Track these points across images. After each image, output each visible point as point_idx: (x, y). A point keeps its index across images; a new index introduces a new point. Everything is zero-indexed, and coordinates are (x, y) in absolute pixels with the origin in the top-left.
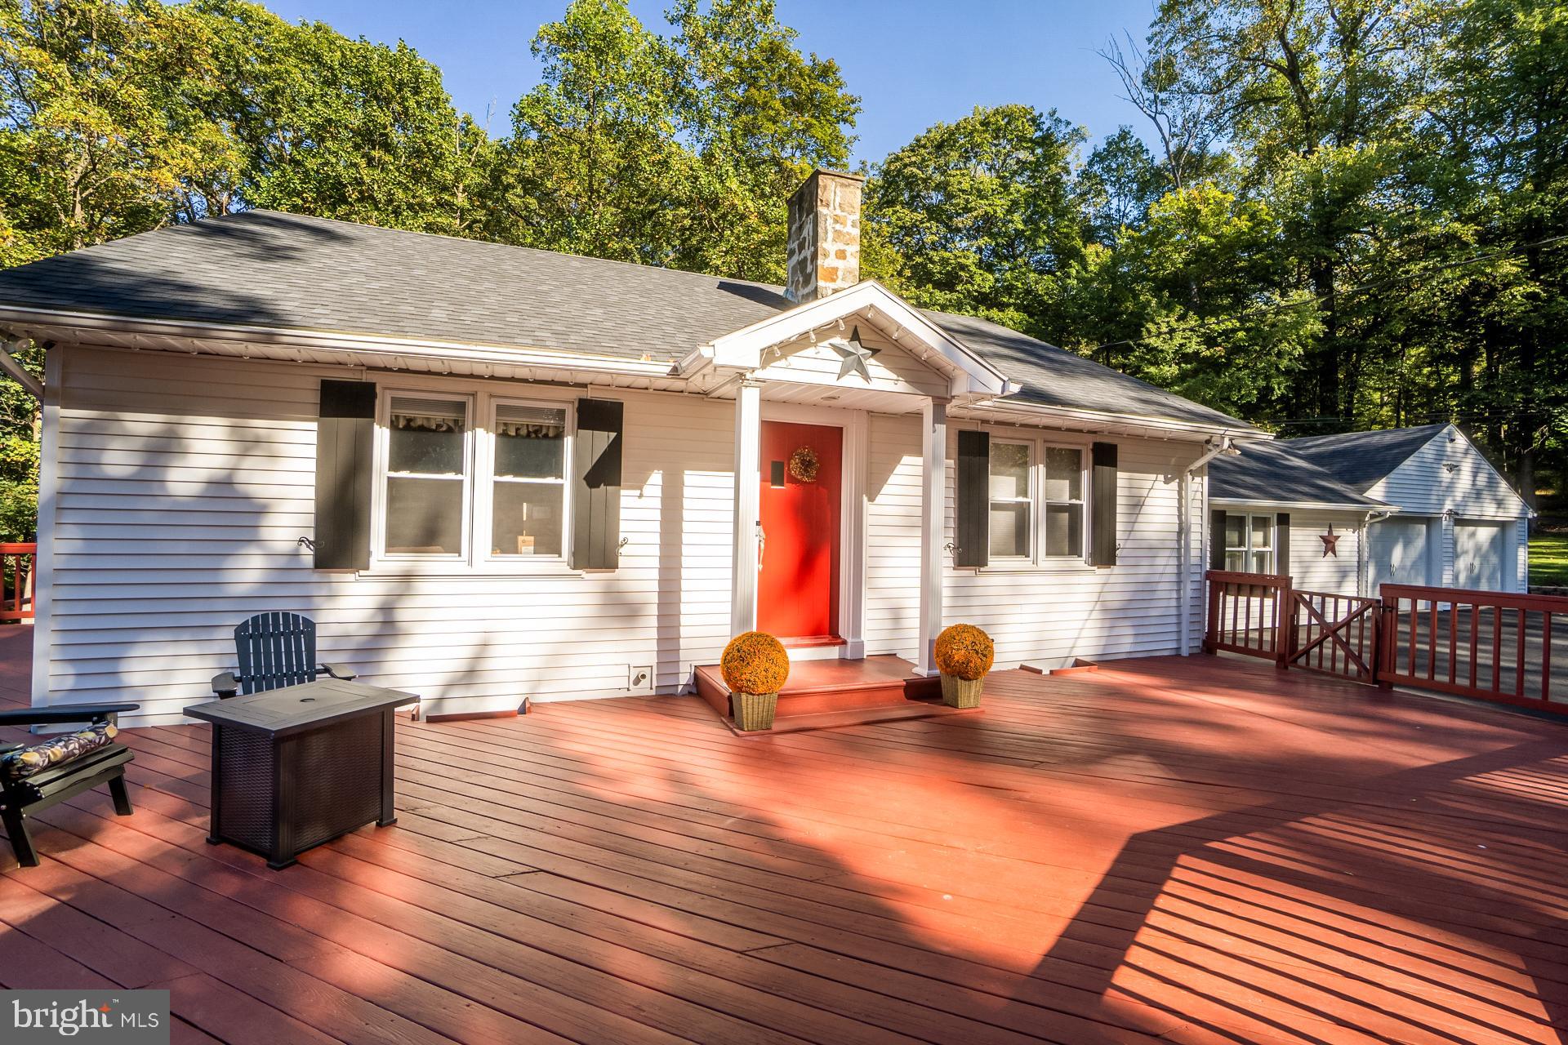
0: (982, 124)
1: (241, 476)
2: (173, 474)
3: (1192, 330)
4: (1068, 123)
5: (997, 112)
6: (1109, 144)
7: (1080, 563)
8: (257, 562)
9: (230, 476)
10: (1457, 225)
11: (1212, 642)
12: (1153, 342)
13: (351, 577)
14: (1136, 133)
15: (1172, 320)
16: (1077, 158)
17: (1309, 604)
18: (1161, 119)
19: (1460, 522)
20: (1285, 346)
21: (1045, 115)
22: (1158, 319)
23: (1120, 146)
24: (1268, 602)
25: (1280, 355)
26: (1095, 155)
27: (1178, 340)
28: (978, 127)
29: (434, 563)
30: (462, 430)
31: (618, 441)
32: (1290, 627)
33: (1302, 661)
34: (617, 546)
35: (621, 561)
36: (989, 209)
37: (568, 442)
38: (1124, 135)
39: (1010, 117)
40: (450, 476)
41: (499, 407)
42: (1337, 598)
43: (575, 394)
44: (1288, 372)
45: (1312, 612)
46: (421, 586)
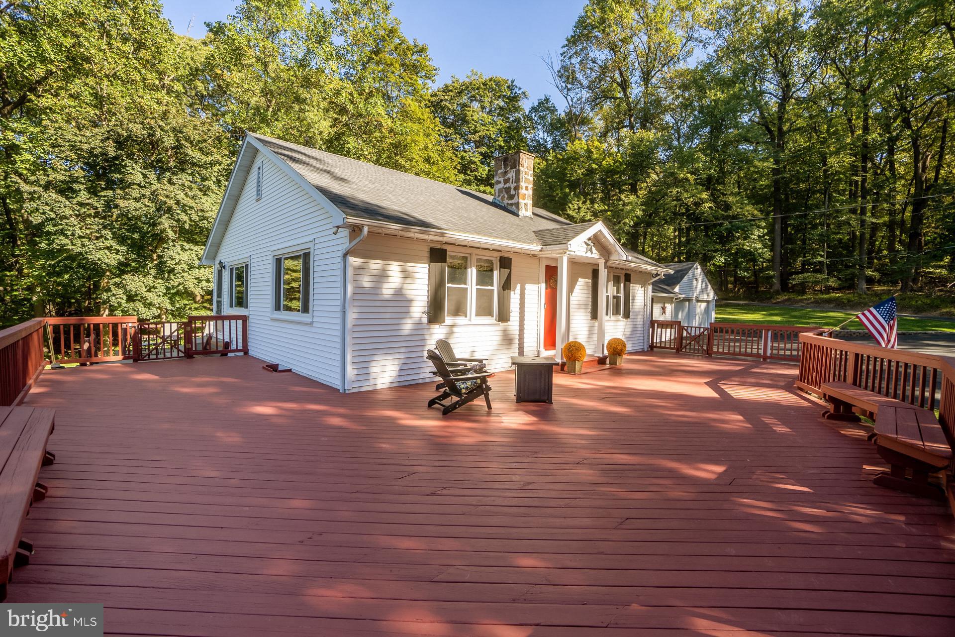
0: (484, 85)
1: (405, 286)
2: (385, 285)
3: (588, 209)
4: (520, 89)
5: (491, 80)
6: (539, 103)
7: (620, 317)
8: (409, 321)
9: (402, 286)
10: (689, 175)
11: (652, 347)
12: (570, 212)
13: (437, 326)
14: (553, 100)
15: (580, 203)
16: (526, 105)
17: (686, 330)
18: (569, 98)
19: (698, 301)
20: (627, 220)
21: (510, 80)
22: (573, 202)
23: (544, 106)
24: (673, 330)
25: (625, 224)
26: (533, 108)
27: (582, 214)
28: (482, 86)
29: (460, 320)
30: (466, 268)
31: (510, 272)
32: (681, 338)
33: (684, 350)
34: (510, 313)
35: (511, 319)
36: (487, 132)
37: (496, 273)
38: (547, 100)
39: (498, 84)
40: (463, 286)
41: (477, 259)
42: (691, 327)
43: (498, 254)
44: (628, 233)
45: (688, 333)
46: (456, 329)
